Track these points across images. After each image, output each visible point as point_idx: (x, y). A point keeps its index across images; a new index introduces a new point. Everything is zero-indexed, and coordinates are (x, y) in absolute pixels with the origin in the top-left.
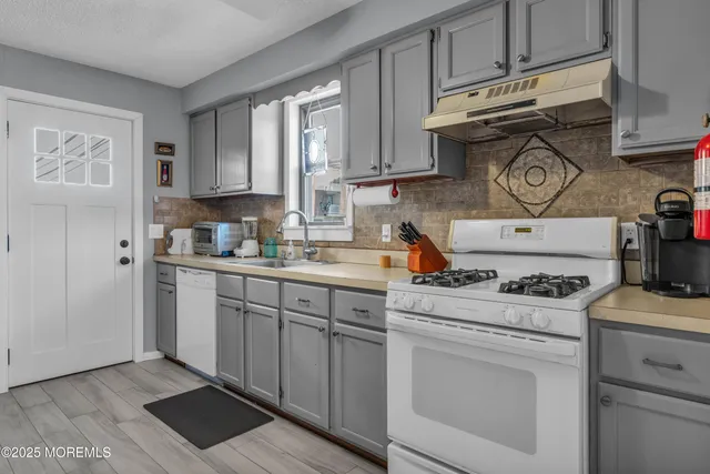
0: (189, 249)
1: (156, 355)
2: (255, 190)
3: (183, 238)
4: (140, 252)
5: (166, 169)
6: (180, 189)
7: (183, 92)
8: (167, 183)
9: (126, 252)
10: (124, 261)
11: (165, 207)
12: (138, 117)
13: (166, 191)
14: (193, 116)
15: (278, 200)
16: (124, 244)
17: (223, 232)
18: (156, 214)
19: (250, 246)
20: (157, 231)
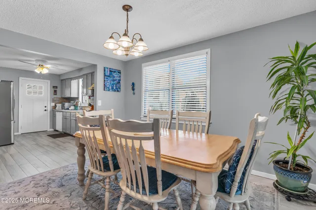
0: (60, 108)
1: (52, 130)
2: (72, 96)
3: (59, 106)
4: (49, 109)
5: (55, 91)
6: (59, 95)
7: (59, 76)
8: (56, 94)
9: (46, 109)
10: (45, 110)
11: (55, 99)
12: (49, 81)
13: (55, 96)
14: (62, 80)
15: (78, 98)
16: (46, 107)
17: (67, 105)
18: (53, 101)
19: (72, 107)
20: (53, 104)
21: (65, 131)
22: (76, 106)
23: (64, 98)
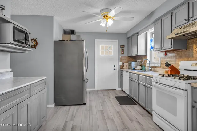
0: (127, 67)
1: (120, 89)
2: (138, 55)
3: (126, 65)
4: (117, 68)
5: (123, 50)
6: (126, 55)
7: (126, 34)
8: (123, 53)
9: (115, 68)
10: (115, 69)
11: (123, 58)
12: (117, 41)
13: (123, 55)
14: (128, 38)
15: (145, 56)
16: (115, 66)
17: (133, 64)
18: (121, 60)
19: (139, 67)
20: (121, 64)
21: (131, 95)
22: (143, 66)
23: (130, 57)
